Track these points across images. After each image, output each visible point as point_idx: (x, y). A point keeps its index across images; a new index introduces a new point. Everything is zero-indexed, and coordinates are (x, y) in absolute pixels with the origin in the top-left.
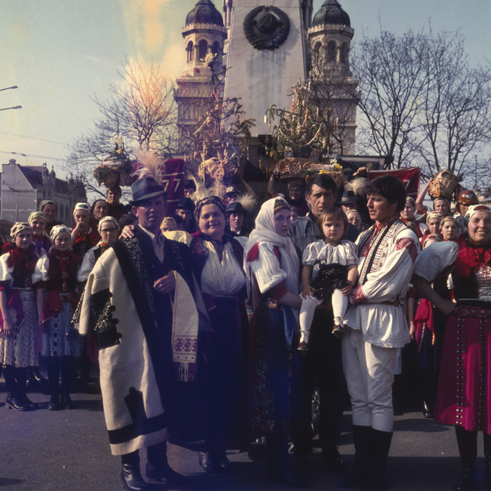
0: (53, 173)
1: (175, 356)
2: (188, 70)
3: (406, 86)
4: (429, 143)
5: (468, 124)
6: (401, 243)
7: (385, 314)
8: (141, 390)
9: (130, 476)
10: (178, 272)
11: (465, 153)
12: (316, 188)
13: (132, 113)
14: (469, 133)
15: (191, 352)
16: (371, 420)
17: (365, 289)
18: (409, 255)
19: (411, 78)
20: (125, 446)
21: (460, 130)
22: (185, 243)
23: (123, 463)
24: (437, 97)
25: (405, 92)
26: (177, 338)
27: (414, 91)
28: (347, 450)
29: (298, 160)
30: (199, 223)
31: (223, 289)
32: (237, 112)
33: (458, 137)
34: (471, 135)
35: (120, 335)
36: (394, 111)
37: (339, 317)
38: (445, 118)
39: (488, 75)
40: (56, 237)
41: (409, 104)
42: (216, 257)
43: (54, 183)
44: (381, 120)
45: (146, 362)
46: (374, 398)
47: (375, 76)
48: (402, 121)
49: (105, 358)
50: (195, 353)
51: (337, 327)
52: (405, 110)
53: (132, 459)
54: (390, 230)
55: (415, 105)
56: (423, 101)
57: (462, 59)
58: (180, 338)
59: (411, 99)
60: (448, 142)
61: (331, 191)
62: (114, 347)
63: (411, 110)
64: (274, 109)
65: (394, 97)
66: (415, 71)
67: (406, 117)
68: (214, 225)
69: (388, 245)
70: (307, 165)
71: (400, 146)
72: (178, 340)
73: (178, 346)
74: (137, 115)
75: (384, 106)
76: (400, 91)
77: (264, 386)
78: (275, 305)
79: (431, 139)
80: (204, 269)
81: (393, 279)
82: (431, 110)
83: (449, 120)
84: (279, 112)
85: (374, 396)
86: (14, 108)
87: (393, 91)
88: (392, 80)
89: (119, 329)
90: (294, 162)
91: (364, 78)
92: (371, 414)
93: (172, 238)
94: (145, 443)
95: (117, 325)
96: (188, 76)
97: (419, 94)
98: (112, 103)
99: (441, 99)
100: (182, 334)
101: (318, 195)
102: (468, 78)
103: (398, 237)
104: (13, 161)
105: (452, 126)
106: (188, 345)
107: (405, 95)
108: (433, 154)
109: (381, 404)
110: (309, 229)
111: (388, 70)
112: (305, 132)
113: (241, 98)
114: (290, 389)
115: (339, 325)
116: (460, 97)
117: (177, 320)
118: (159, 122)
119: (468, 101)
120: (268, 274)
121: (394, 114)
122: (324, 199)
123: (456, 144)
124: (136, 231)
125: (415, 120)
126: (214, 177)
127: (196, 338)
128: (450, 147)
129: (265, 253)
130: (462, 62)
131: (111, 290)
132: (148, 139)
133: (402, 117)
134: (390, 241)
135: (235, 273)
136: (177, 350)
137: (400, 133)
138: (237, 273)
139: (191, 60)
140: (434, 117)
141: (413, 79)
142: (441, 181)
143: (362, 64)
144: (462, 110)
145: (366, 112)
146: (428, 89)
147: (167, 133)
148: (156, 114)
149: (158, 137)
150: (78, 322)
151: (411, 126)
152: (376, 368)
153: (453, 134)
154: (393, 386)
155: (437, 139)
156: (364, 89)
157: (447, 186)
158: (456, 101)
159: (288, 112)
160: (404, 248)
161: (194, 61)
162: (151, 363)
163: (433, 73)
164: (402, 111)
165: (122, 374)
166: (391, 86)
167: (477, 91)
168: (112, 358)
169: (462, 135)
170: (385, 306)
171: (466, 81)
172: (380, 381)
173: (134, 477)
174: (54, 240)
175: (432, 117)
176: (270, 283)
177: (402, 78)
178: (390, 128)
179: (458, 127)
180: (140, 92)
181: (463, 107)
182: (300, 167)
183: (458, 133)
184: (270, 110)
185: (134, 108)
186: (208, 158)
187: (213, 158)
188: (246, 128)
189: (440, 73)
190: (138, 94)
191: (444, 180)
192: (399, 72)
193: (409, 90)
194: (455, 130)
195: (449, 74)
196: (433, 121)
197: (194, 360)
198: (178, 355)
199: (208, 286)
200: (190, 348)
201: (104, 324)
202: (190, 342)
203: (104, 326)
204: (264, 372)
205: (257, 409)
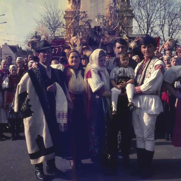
0: (21, 48)
1: (58, 120)
2: (69, 7)
3: (152, 9)
4: (161, 32)
5: (176, 24)
6: (157, 67)
7: (151, 99)
8: (43, 136)
9: (39, 173)
10: (57, 83)
11: (175, 35)
12: (118, 44)
13: (48, 23)
14: (177, 27)
15: (65, 118)
16: (145, 146)
17: (142, 88)
18: (161, 72)
19: (154, 6)
20: (37, 160)
21: (173, 26)
22: (61, 70)
23: (36, 167)
24: (164, 13)
25: (152, 12)
26: (58, 112)
27: (155, 11)
28: (133, 156)
29: (110, 36)
31: (78, 90)
32: (85, 17)
33: (172, 29)
35: (32, 112)
36: (147, 20)
37: (131, 99)
38: (167, 22)
41: (153, 17)
42: (75, 76)
43: (21, 52)
44: (143, 23)
45: (45, 124)
46: (146, 137)
47: (140, 6)
48: (150, 23)
49: (26, 122)
50: (66, 119)
51: (130, 103)
52: (152, 19)
53: (40, 166)
54: (151, 61)
55: (156, 17)
56: (159, 15)
58: (59, 112)
59: (154, 14)
60: (168, 31)
62: (30, 117)
63: (154, 19)
64: (99, 16)
65: (148, 14)
66: (156, 3)
67: (152, 22)
68: (75, 62)
69: (151, 68)
70: (114, 38)
71: (150, 33)
72: (59, 113)
73: (59, 116)
74: (50, 24)
75: (144, 18)
76: (150, 11)
77: (94, 133)
78: (98, 97)
79: (162, 30)
80: (70, 82)
82: (162, 19)
83: (169, 22)
84: (102, 17)
85: (146, 136)
86: (4, 23)
87: (147, 11)
88: (147, 7)
89: (32, 109)
91: (136, 7)
92: (145, 143)
94: (45, 159)
95: (31, 108)
96: (69, 9)
97: (157, 12)
98: (40, 20)
99: (166, 14)
102: (176, 6)
103: (155, 64)
104: (6, 44)
105: (170, 24)
106: (63, 115)
107: (152, 13)
108: (163, 35)
109: (149, 139)
110: (115, 63)
111: (145, 3)
112: (113, 24)
113: (87, 12)
114: (106, 134)
116: (173, 13)
117: (58, 105)
118: (58, 26)
119: (176, 14)
120: (96, 84)
121: (148, 21)
123: (172, 31)
124: (39, 65)
125: (156, 23)
126: (76, 44)
127: (67, 112)
128: (169, 33)
129: (94, 74)
131: (28, 92)
132: (54, 33)
133: (151, 22)
134: (152, 66)
136: (58, 118)
137: (150, 28)
139: (70, 3)
140: (163, 21)
141: (155, 6)
142: (168, 43)
143: (135, 1)
145: (137, 20)
146: (161, 10)
147: (61, 31)
148: (57, 24)
149: (58, 32)
150: (14, 106)
151: (154, 25)
153: (170, 27)
154: (155, 131)
155: (164, 30)
156: (136, 12)
157: (171, 45)
158: (171, 15)
159: (105, 16)
160: (159, 69)
162: (47, 124)
163: (163, 4)
164: (151, 19)
165: (34, 129)
166: (146, 10)
167: (180, 11)
168: (29, 122)
169: (174, 28)
170: (151, 96)
171: (176, 7)
173: (40, 173)
177: (151, 7)
178: (146, 26)
179: (172, 25)
180: (50, 15)
181: (174, 17)
182: (111, 39)
183: (172, 27)
184: (98, 16)
185: (49, 21)
186: (74, 36)
187: (76, 36)
188: (89, 23)
189: (165, 4)
190: (50, 16)
191: (170, 43)
192: (150, 4)
193: (153, 11)
194: (171, 26)
195: (169, 4)
196: (163, 23)
197: (66, 122)
198: (59, 120)
199: (71, 89)
200: (64, 117)
201: (25, 107)
202: (64, 114)
203: (25, 108)
204: (94, 127)
205: (91, 143)
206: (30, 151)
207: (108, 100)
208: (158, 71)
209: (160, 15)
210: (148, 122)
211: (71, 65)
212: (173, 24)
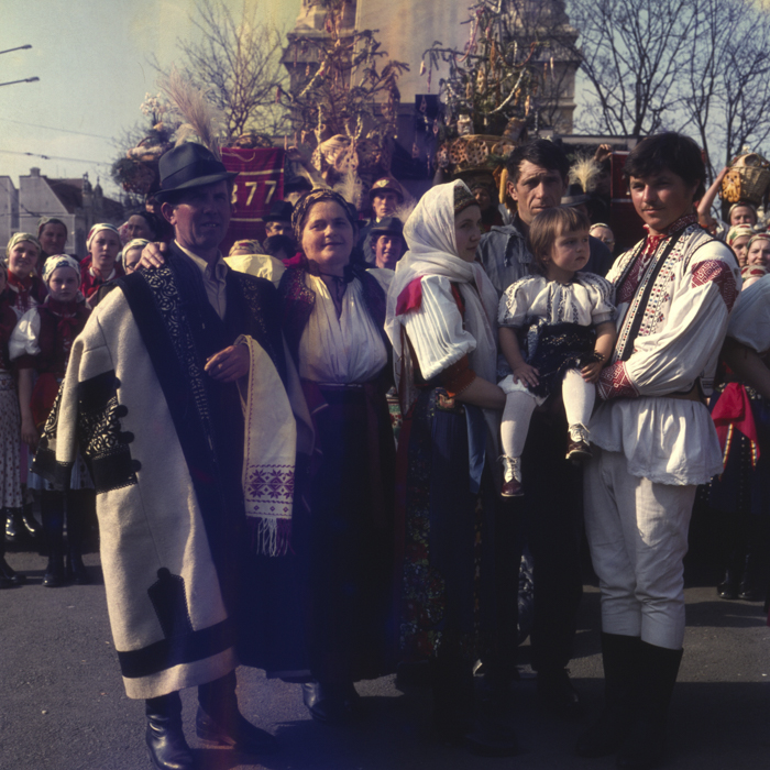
0: (99, 189)
1: (250, 506)
2: (305, 18)
3: (660, 33)
4: (696, 129)
5: (761, 95)
6: (702, 272)
8: (182, 575)
9: (163, 738)
10: (253, 338)
11: (754, 144)
12: (527, 168)
13: (214, 85)
14: (761, 111)
15: (282, 498)
16: (640, 626)
17: (632, 369)
18: (720, 297)
19: (667, 20)
20: (151, 682)
21: (748, 106)
22: (269, 278)
23: (149, 712)
24: (710, 49)
25: (658, 43)
26: (254, 470)
27: (673, 41)
29: (483, 139)
30: (301, 238)
31: (343, 371)
32: (373, 53)
33: (743, 118)
34: (764, 114)
35: (137, 466)
36: (639, 77)
37: (579, 426)
38: (722, 86)
40: (50, 276)
41: (664, 63)
42: (331, 308)
43: (100, 205)
44: (618, 91)
45: (192, 520)
46: (647, 584)
47: (609, 17)
48: (651, 92)
49: (109, 509)
50: (290, 500)
51: (576, 445)
52: (656, 75)
53: (165, 708)
54: (677, 246)
55: (673, 64)
56: (688, 57)
58: (259, 469)
59: (667, 55)
60: (726, 126)
61: (557, 173)
62: (127, 489)
63: (667, 74)
64: (437, 50)
65: (640, 53)
66: (675, 6)
67: (658, 86)
68: (333, 245)
69: (673, 277)
70: (498, 147)
72: (257, 473)
73: (255, 486)
74: (222, 88)
75: (623, 68)
76: (648, 42)
77: (425, 562)
78: (450, 401)
79: (700, 121)
80: (305, 334)
82: (700, 72)
83: (729, 89)
84: (447, 54)
85: (647, 580)
86: (27, 81)
87: (638, 41)
88: (637, 24)
89: (136, 452)
90: (476, 141)
91: (590, 21)
92: (641, 614)
93: (242, 270)
94: (190, 680)
95: (130, 445)
96: (307, 27)
97: (681, 46)
98: (181, 67)
99: (718, 52)
100: (264, 462)
101: (532, 183)
102: (762, 19)
103: (695, 260)
104: (35, 171)
105: (733, 98)
106: (275, 484)
107: (657, 47)
108: (702, 145)
109: (662, 595)
110: (514, 251)
111: (630, 7)
112: (494, 88)
114: (478, 569)
115: (581, 442)
116: (749, 49)
117: (252, 434)
118: (257, 100)
119: (762, 56)
120: (440, 342)
121: (639, 81)
122: (545, 189)
123: (741, 128)
124: (170, 255)
125: (673, 90)
126: (341, 169)
127: (293, 470)
128: (729, 134)
129: (434, 297)
131: (118, 375)
132: (241, 128)
133: (653, 86)
134: (677, 268)
135: (367, 342)
136: (254, 494)
137: (648, 112)
138: (370, 342)
139: (309, 2)
140: (705, 84)
141: (670, 21)
142: (743, 171)
144: (750, 73)
145: (593, 78)
146: (696, 37)
147: (270, 117)
148: (253, 87)
149: (256, 125)
150: (55, 436)
151: (666, 101)
152: (653, 525)
153: (736, 111)
154: (686, 560)
155: (708, 121)
156: (591, 43)
157: (755, 180)
158: (741, 58)
159: (462, 54)
160: (710, 282)
162: (201, 520)
163: (704, 10)
164: (652, 75)
165: (143, 541)
166: (634, 32)
168: (122, 511)
169: (751, 115)
170: (671, 401)
171: (760, 23)
172: (660, 551)
173: (170, 740)
174: (48, 281)
175: (702, 85)
176: (444, 359)
177: (653, 20)
178: (631, 105)
179: (743, 100)
180: (226, 50)
181: (752, 68)
182: (486, 150)
183: (744, 109)
184: (430, 50)
185: (217, 76)
186: (329, 137)
187: (337, 136)
188: (391, 79)
189: (716, 10)
190: (223, 53)
191: (750, 171)
192: (649, 9)
193: (664, 39)
194: (740, 106)
195: (731, 11)
196: (703, 92)
197: (287, 513)
198: (256, 504)
199: (311, 366)
200: (280, 490)
201: (104, 442)
202: (281, 478)
203: (105, 446)
204: (425, 535)
205: (411, 606)
206: (120, 640)
207: (489, 418)
208: (705, 288)
209: (693, 56)
210: (655, 519)
211: (312, 261)
212: (747, 98)
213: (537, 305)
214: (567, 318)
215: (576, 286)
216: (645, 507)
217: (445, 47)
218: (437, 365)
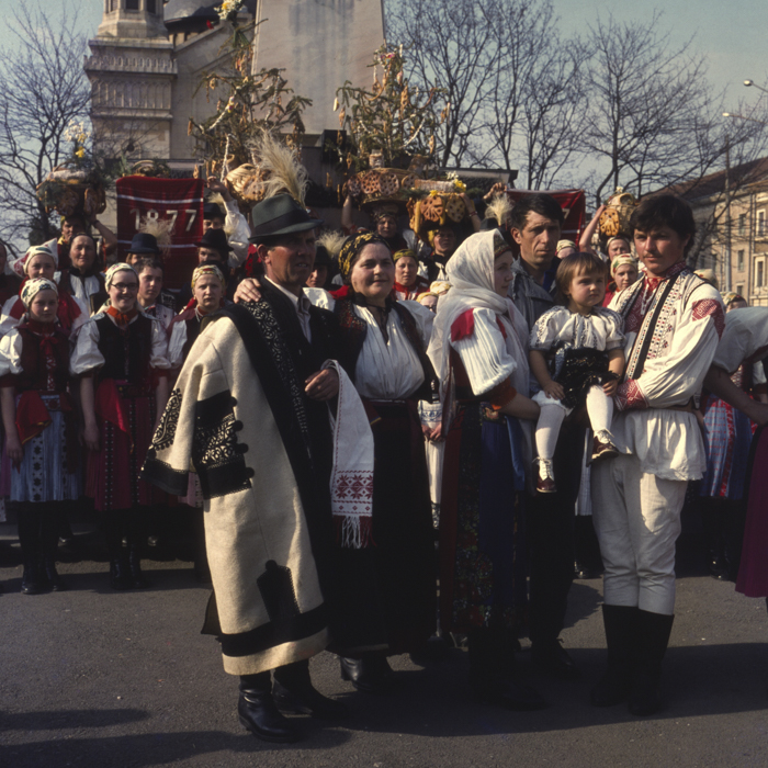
1: (336, 506)
2: (108, 26)
3: (466, 63)
4: (500, 153)
6: (700, 309)
7: (674, 425)
8: (289, 566)
11: (553, 170)
12: (534, 218)
13: (29, 93)
15: (365, 499)
16: (638, 598)
17: (645, 385)
18: (714, 329)
20: (256, 660)
23: (243, 688)
24: (512, 81)
25: (466, 72)
26: (340, 475)
27: (480, 70)
29: (394, 172)
32: (280, 90)
33: (543, 144)
35: (251, 473)
38: (524, 115)
39: (588, 49)
40: (33, 298)
41: (471, 92)
42: (379, 335)
45: (297, 519)
46: (651, 562)
48: (459, 119)
49: (225, 511)
50: (370, 500)
51: (605, 446)
52: (465, 101)
56: (493, 86)
57: (550, 24)
58: (344, 474)
60: (527, 152)
63: (474, 102)
64: (348, 89)
66: (480, 39)
67: (466, 113)
69: (675, 312)
70: (407, 180)
71: (456, 156)
72: (342, 478)
73: (340, 489)
76: (457, 70)
77: (474, 548)
78: (495, 414)
79: (504, 147)
81: (692, 368)
82: (504, 101)
83: (530, 118)
84: (357, 93)
85: (650, 559)
88: (446, 53)
89: (250, 461)
90: (387, 174)
92: (638, 587)
94: (297, 655)
95: (245, 455)
96: (110, 36)
97: (488, 76)
99: (518, 84)
100: (348, 468)
101: (538, 230)
102: (558, 54)
103: (693, 299)
105: (533, 126)
106: (357, 486)
107: (465, 76)
109: (660, 571)
111: (439, 37)
115: (609, 444)
117: (339, 445)
118: (75, 110)
119: (558, 89)
120: (492, 364)
125: (479, 116)
127: (372, 475)
128: (530, 160)
129: (485, 327)
130: (550, 29)
131: (234, 394)
133: (461, 112)
134: (678, 305)
136: (340, 496)
137: (456, 136)
139: (112, 10)
140: (508, 113)
141: (476, 52)
142: (619, 209)
144: (548, 104)
146: (500, 69)
148: (69, 97)
151: (472, 126)
152: (657, 514)
153: (536, 138)
155: (511, 146)
158: (541, 89)
160: (708, 316)
161: (117, 11)
162: (305, 518)
163: (507, 45)
164: (460, 101)
165: (254, 542)
167: (573, 74)
168: (238, 512)
170: (673, 413)
171: (556, 58)
172: (662, 535)
174: (30, 303)
175: (505, 113)
176: (496, 378)
177: (462, 52)
180: (44, 59)
181: (550, 99)
182: (397, 182)
184: (343, 89)
186: (237, 167)
187: (244, 165)
188: (296, 113)
189: (518, 43)
190: (41, 62)
191: (625, 209)
193: (471, 69)
195: (532, 46)
196: (507, 120)
197: (370, 511)
198: (341, 504)
199: (367, 384)
200: (361, 492)
201: (222, 452)
202: (362, 482)
203: (223, 456)
204: (475, 525)
205: (462, 586)
207: (525, 427)
208: (705, 321)
209: (497, 86)
210: (659, 509)
212: (547, 128)
213: (565, 332)
214: (588, 344)
215: (594, 318)
216: (649, 499)
217: (354, 86)
218: (490, 382)
